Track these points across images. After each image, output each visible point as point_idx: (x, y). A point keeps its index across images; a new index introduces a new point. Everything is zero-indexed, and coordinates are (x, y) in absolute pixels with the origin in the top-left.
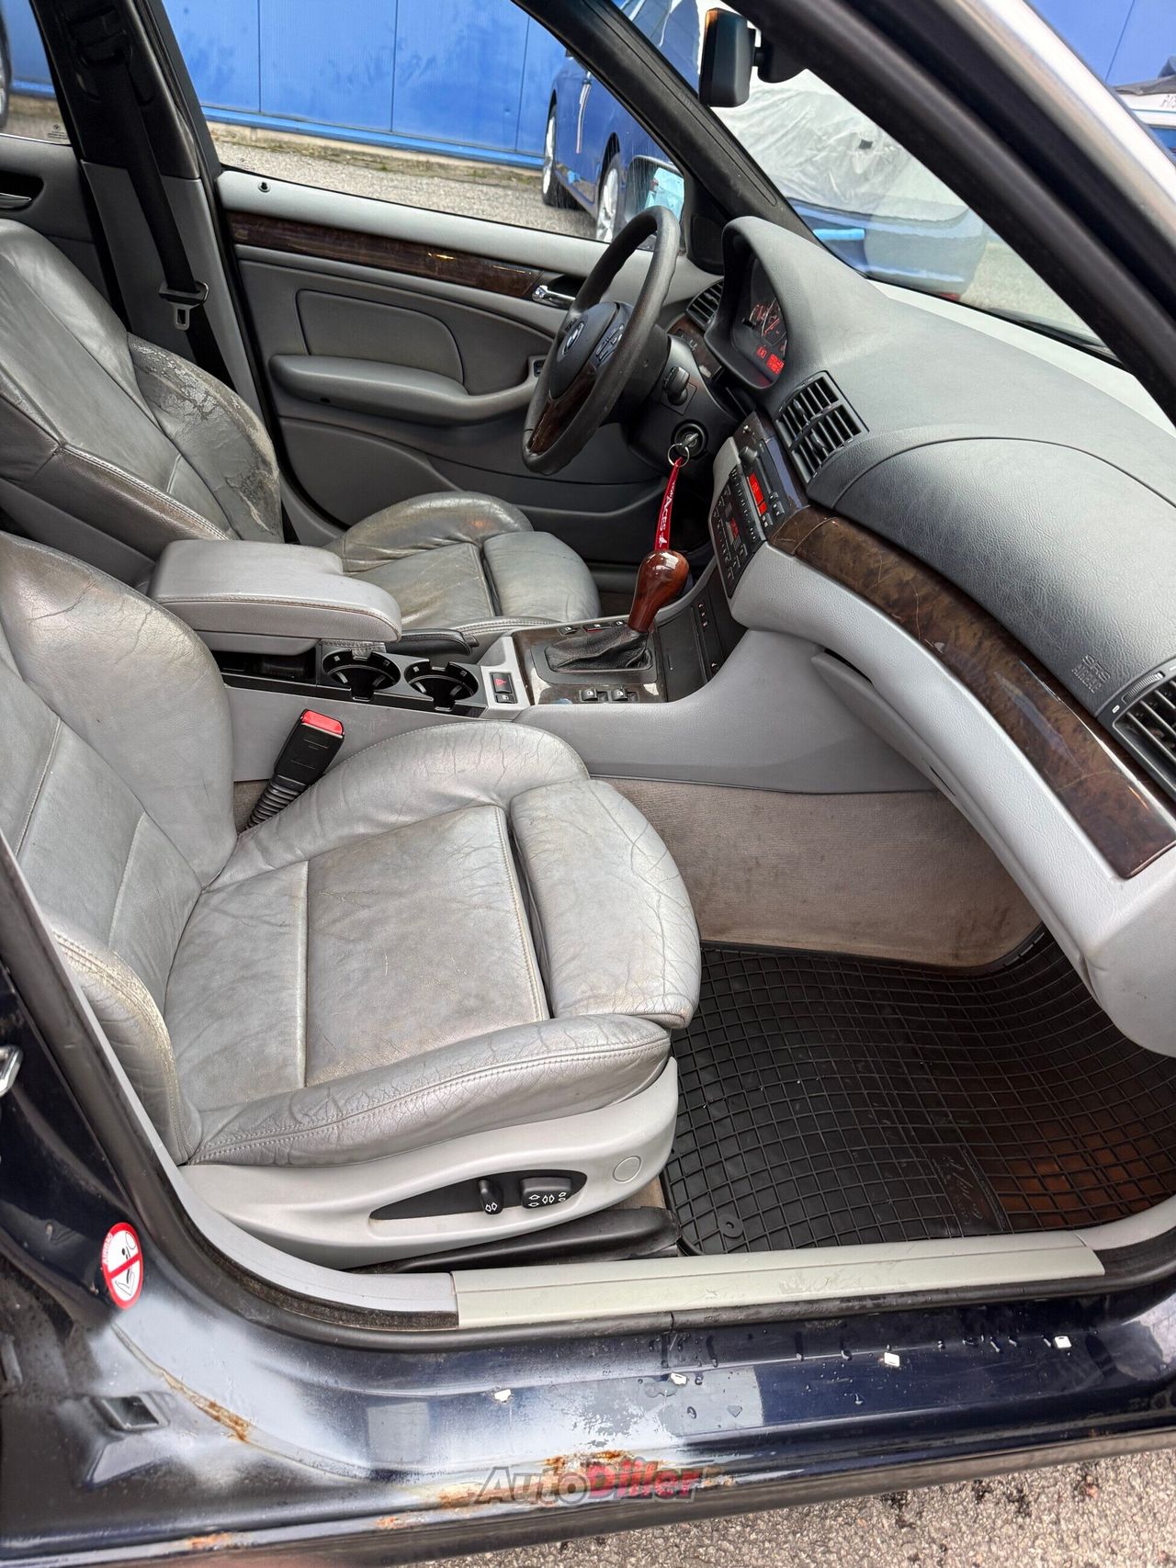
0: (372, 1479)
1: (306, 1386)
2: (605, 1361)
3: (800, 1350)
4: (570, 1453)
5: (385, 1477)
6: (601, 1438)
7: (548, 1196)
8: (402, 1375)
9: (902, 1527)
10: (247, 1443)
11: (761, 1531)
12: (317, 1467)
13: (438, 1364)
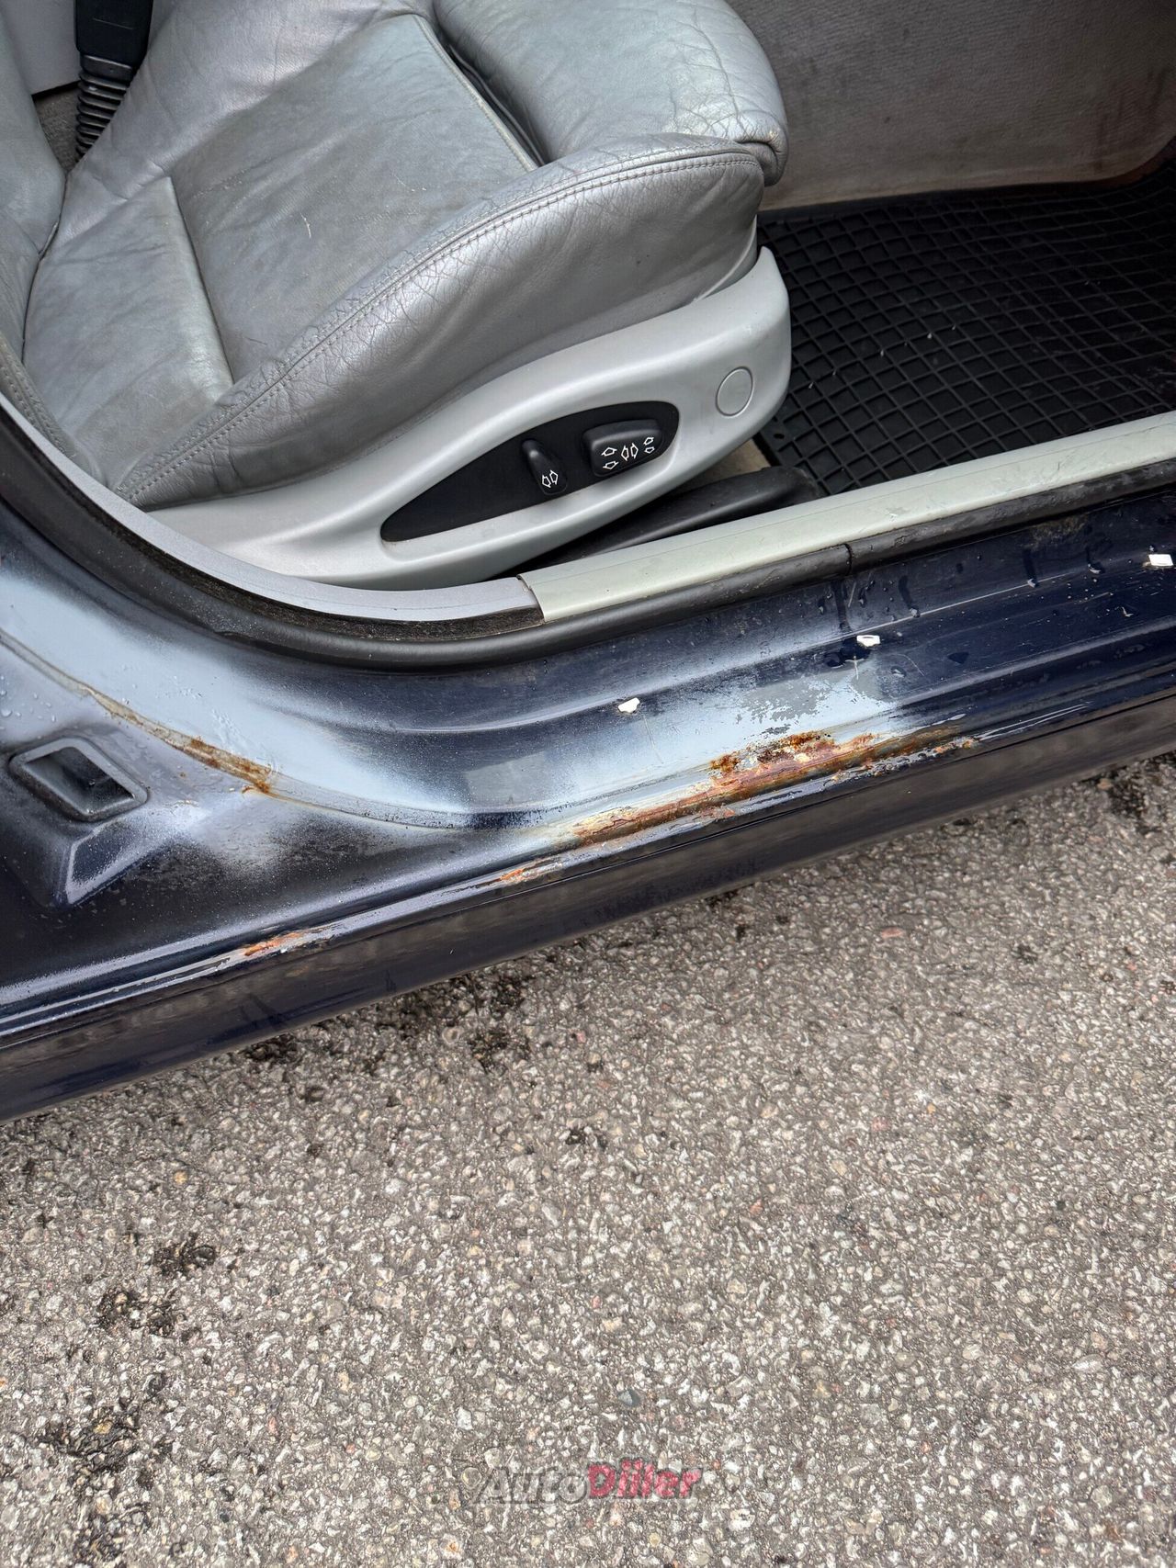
0: (477, 828)
1: (349, 733)
2: (761, 638)
3: (1031, 574)
4: (742, 747)
5: (492, 824)
6: (779, 724)
7: (629, 447)
8: (484, 707)
9: (1146, 833)
10: (275, 796)
11: (975, 872)
12: (392, 821)
13: (531, 685)
